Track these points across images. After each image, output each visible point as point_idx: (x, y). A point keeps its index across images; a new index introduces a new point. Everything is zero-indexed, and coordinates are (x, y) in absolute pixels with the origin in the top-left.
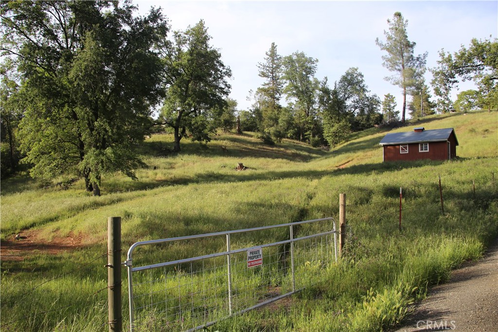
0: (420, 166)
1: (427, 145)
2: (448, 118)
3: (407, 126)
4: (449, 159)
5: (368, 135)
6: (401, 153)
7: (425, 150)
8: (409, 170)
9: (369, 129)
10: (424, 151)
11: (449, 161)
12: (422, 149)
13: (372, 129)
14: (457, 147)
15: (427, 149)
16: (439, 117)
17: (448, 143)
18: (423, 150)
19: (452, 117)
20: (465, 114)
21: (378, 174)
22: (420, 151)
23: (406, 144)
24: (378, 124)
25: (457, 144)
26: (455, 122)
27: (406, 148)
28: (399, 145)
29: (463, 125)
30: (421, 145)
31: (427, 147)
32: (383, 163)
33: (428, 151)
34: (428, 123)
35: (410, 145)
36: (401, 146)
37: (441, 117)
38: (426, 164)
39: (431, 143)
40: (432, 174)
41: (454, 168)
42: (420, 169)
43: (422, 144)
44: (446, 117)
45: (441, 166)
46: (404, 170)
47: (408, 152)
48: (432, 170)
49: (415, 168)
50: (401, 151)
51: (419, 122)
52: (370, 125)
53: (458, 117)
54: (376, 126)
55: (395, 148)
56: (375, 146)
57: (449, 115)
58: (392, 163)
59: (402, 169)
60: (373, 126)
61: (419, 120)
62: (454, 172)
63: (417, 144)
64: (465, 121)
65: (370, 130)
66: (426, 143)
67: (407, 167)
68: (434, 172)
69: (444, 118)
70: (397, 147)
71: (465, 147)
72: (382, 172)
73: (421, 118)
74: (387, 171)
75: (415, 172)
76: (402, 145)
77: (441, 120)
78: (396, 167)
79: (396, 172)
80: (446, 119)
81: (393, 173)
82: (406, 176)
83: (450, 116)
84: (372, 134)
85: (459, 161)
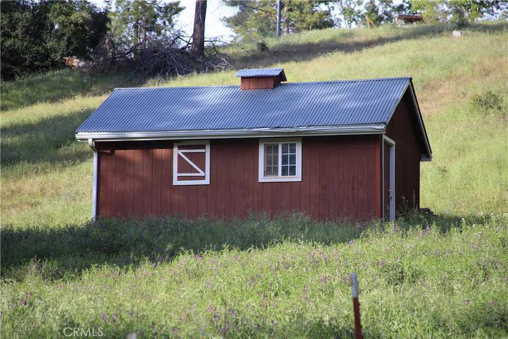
0: (259, 241)
1: (293, 147)
2: (387, 46)
3: (211, 70)
4: (388, 219)
5: (32, 101)
6: (176, 182)
7: (284, 173)
8: (210, 260)
9: (39, 77)
10: (280, 178)
11: (391, 226)
12: (270, 170)
13: (53, 75)
14: (423, 165)
15: (293, 171)
16: (349, 40)
17: (388, 146)
18: (276, 173)
19: (404, 43)
20: (456, 33)
21: (56, 276)
22: (262, 178)
23: (198, 143)
24: (81, 53)
25: (424, 152)
26: (415, 64)
27: (199, 159)
28: (168, 144)
29: (448, 78)
30: (268, 149)
31: (293, 158)
32: (89, 225)
33: (298, 177)
34: (303, 64)
35: (220, 145)
36: (176, 151)
37: (357, 39)
38: (286, 234)
39: (311, 142)
40: (312, 279)
41: (414, 257)
42: (259, 258)
43: (272, 142)
44: (381, 41)
45: (356, 247)
46: (186, 260)
47: (207, 182)
48: (316, 264)
49: (235, 252)
50: (176, 174)
51: (264, 54)
52: (46, 56)
53: (431, 46)
54: (76, 62)
55: (153, 158)
56: (63, 150)
57: (392, 34)
58: (134, 228)
59: (173, 254)
60: (63, 65)
61: (263, 47)
62: (416, 276)
63: (249, 144)
64: (459, 60)
65: (48, 79)
66: (289, 140)
67: (198, 250)
68: (325, 272)
69: (369, 44)
70: (161, 152)
71: (456, 170)
72: (79, 270)
73: (271, 42)
74: (100, 263)
75: (235, 270)
76: (183, 144)
77: (356, 54)
78: (150, 246)
79: (146, 268)
80: (378, 48)
81: (130, 275)
82: (189, 290)
83: (398, 38)
84: (53, 100)
85: (434, 230)
